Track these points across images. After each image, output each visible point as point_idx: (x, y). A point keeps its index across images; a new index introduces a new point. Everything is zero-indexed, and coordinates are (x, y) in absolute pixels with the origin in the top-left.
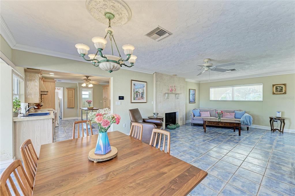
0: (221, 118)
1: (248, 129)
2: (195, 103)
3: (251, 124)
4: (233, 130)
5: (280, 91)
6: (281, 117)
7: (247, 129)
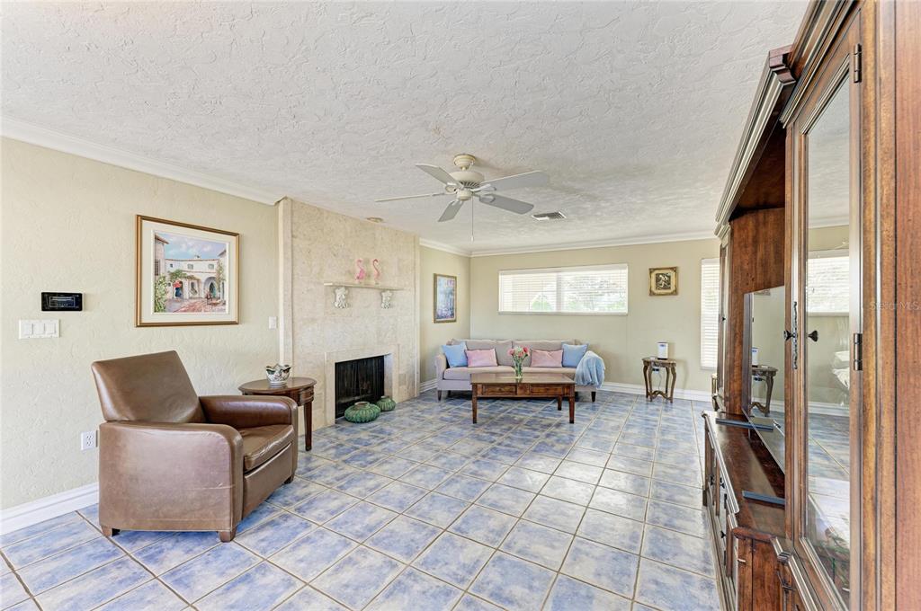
0: (524, 369)
1: (594, 399)
2: (455, 321)
3: (600, 383)
4: (556, 405)
5: (665, 288)
6: (666, 357)
7: (591, 398)
